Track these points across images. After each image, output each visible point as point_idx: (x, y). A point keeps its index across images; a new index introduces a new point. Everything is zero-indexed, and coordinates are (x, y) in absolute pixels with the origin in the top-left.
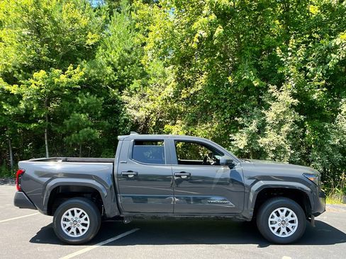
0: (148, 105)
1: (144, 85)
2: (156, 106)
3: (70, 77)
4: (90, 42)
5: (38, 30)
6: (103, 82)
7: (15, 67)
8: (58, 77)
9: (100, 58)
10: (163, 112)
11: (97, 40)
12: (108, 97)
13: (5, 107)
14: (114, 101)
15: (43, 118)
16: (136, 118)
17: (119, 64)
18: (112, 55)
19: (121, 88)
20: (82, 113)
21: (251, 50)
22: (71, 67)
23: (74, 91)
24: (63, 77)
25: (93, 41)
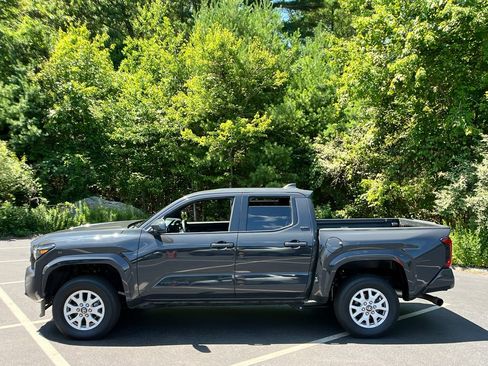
0: (344, 155)
1: (341, 130)
2: (353, 155)
3: (257, 125)
4: (278, 83)
5: (223, 73)
6: (292, 129)
7: (200, 116)
8: (245, 127)
9: (289, 103)
10: (362, 163)
11: (285, 80)
12: (298, 145)
13: (192, 159)
14: (305, 150)
15: (229, 171)
16: (328, 170)
17: (311, 106)
18: (303, 95)
19: (313, 135)
20: (269, 165)
21: (465, 89)
22: (257, 115)
23: (260, 140)
24: (250, 127)
25: (283, 80)
